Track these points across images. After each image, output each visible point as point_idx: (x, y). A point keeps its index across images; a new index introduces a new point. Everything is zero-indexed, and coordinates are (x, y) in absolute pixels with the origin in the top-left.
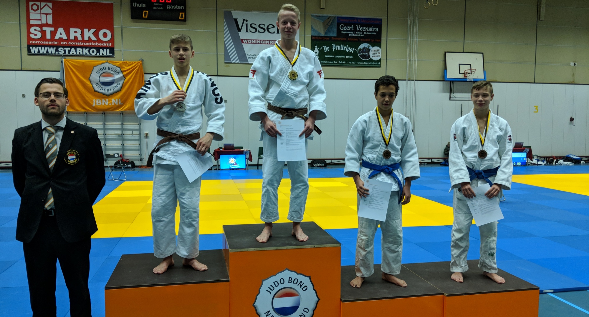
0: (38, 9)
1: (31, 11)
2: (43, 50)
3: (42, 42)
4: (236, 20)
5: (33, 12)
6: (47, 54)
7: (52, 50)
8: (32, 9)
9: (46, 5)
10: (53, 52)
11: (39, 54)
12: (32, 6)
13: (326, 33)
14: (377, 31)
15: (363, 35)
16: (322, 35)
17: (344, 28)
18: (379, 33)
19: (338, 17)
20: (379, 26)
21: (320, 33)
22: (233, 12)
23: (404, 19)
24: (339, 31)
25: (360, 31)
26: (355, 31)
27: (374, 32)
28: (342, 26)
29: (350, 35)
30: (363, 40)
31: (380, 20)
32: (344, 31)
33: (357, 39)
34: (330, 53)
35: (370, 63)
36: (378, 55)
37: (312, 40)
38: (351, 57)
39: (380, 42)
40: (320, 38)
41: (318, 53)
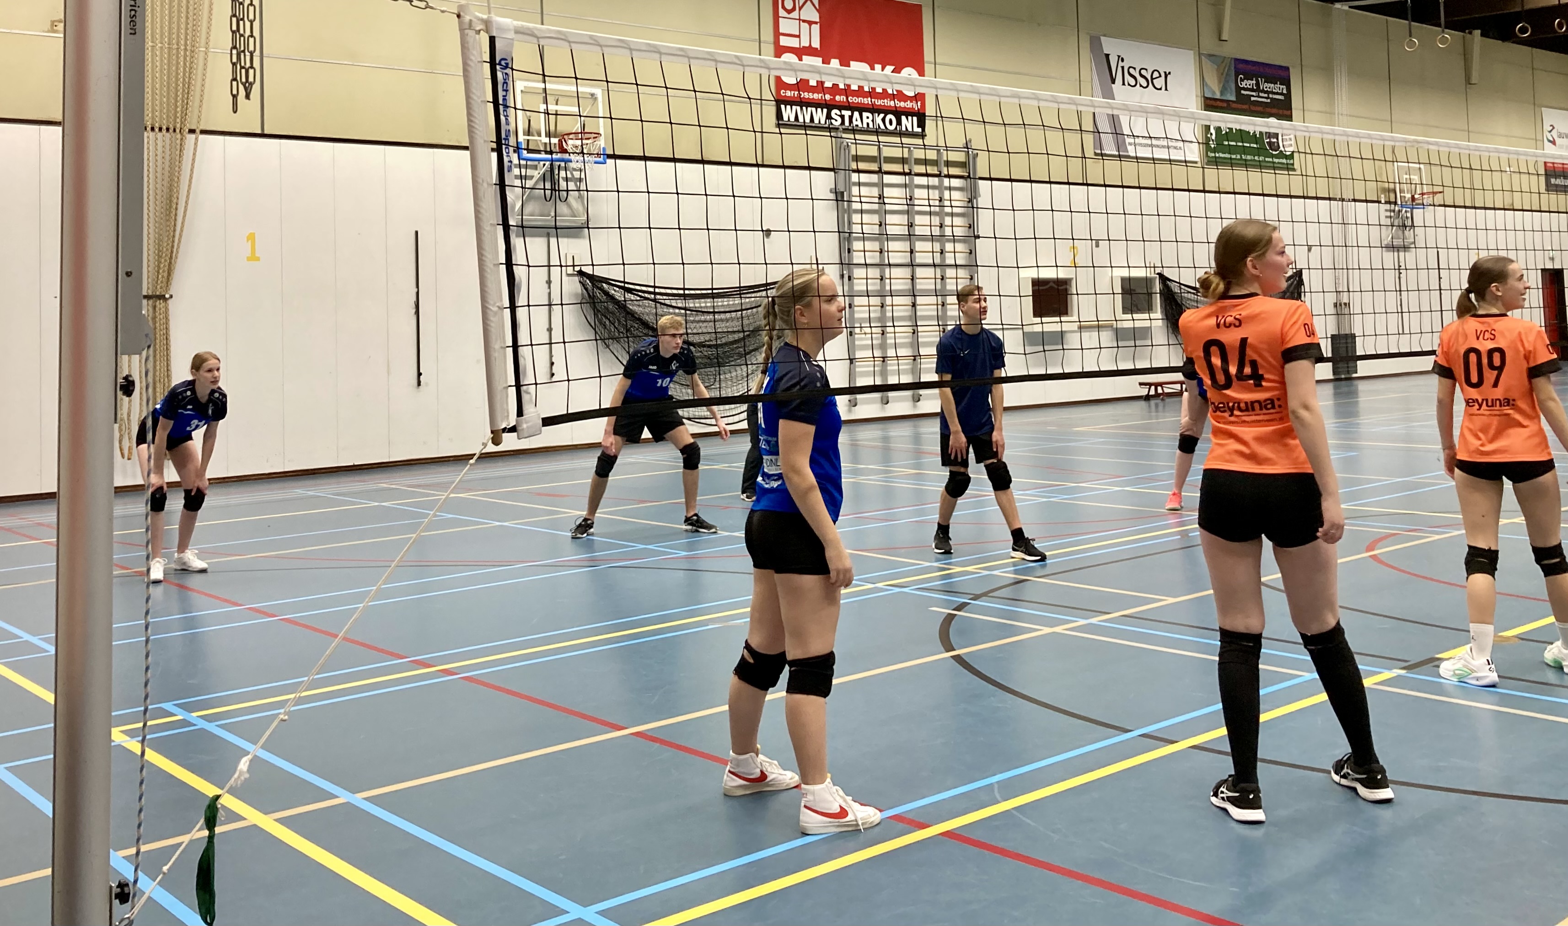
0: (794, 9)
1: (782, 13)
3: (801, 95)
5: (786, 15)
6: (811, 126)
7: (820, 116)
8: (783, 7)
11: (796, 125)
13: (1222, 93)
14: (1285, 92)
15: (1269, 101)
16: (1218, 96)
17: (1243, 85)
18: (1288, 96)
19: (1236, 60)
20: (1287, 82)
21: (1214, 93)
22: (1102, 38)
23: (1327, 70)
24: (1238, 89)
25: (1266, 92)
26: (1258, 90)
27: (1282, 94)
28: (1242, 80)
29: (1253, 99)
30: (1268, 110)
31: (1287, 69)
32: (1244, 89)
33: (1261, 108)
34: (1229, 136)
35: (1281, 160)
36: (1289, 142)
37: (1205, 106)
38: (1257, 146)
39: (1291, 116)
40: (1215, 103)
41: (1214, 137)
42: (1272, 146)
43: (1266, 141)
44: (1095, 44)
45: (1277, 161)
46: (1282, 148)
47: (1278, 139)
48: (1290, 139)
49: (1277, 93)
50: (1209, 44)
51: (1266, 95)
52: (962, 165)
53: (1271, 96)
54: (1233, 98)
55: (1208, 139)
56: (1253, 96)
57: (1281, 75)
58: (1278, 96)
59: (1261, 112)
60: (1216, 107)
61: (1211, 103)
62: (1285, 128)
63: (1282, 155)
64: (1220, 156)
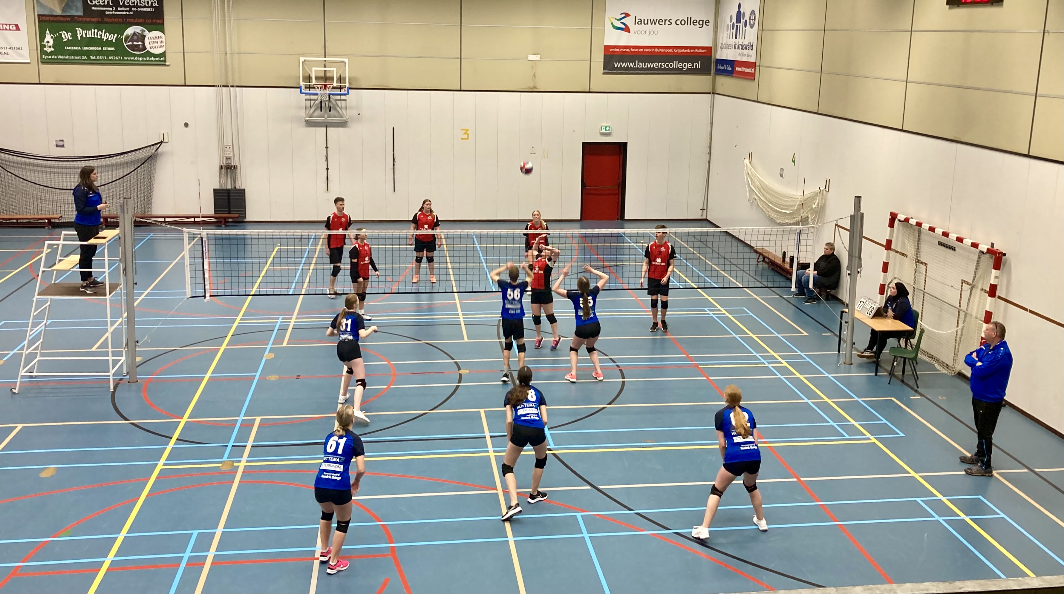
13: (63, 10)
14: (158, 4)
15: (131, 13)
16: (59, 12)
17: (94, 3)
18: (160, 8)
25: (126, 7)
26: (116, 5)
27: (152, 6)
29: (107, 13)
30: (132, 20)
32: (95, 6)
33: (121, 20)
34: (74, 41)
35: (147, 58)
36: (159, 44)
37: (39, 21)
38: (113, 49)
39: (163, 24)
40: (57, 19)
41: (51, 43)
42: (133, 48)
43: (125, 45)
45: (141, 59)
46: (148, 49)
47: (143, 42)
48: (162, 42)
49: (145, 7)
51: (128, 9)
53: (134, 9)
54: (80, 13)
55: (43, 46)
56: (108, 11)
58: (145, 9)
59: (123, 23)
60: (53, 21)
61: (44, 18)
62: (149, 35)
63: (150, 54)
64: (59, 57)
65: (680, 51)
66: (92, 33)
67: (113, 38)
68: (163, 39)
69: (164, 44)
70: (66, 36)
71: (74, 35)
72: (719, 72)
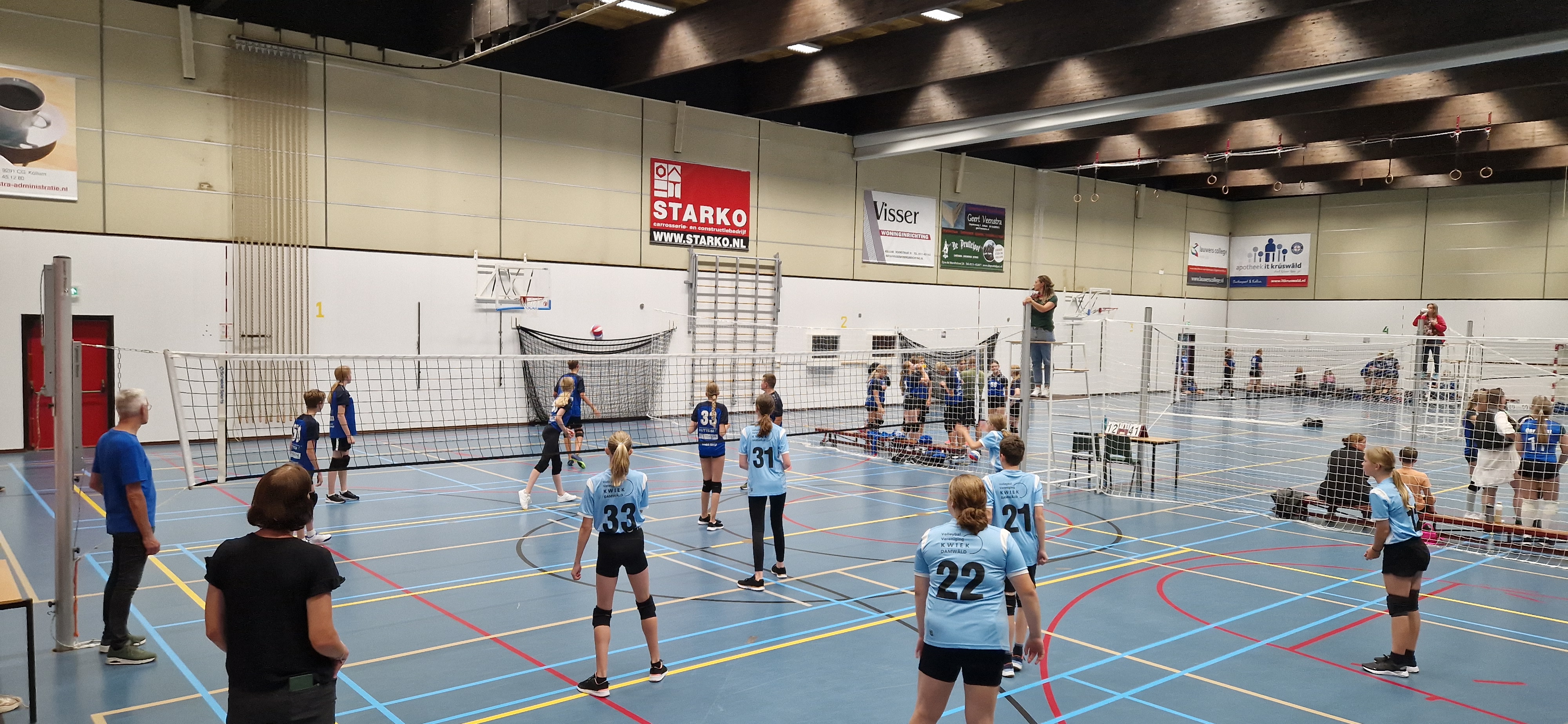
0: (664, 174)
1: (656, 176)
2: (668, 237)
3: (667, 225)
4: (875, 203)
5: (659, 178)
6: (673, 244)
7: (679, 238)
8: (657, 173)
9: (674, 168)
10: (680, 241)
11: (663, 243)
12: (657, 168)
13: (955, 225)
14: (1000, 224)
15: (988, 230)
16: (952, 227)
17: (971, 220)
18: (1002, 227)
19: (967, 204)
20: (1002, 218)
21: (949, 225)
22: (873, 192)
23: (1030, 210)
24: (967, 223)
25: (986, 224)
26: (981, 223)
27: (998, 225)
28: (970, 217)
29: (977, 229)
30: (987, 235)
31: (1003, 210)
32: (971, 222)
33: (982, 234)
34: (958, 251)
35: (994, 266)
36: (1000, 255)
37: (942, 233)
38: (977, 257)
39: (1003, 239)
40: (950, 231)
41: (947, 252)
42: (988, 257)
43: (984, 255)
44: (868, 195)
45: (991, 266)
46: (995, 259)
47: (992, 253)
49: (995, 225)
50: (947, 195)
51: (986, 226)
52: (773, 268)
53: (989, 227)
54: (963, 228)
55: (942, 254)
56: (978, 227)
57: (999, 214)
58: (995, 227)
59: (982, 237)
60: (950, 233)
61: (947, 231)
62: (997, 247)
63: (995, 263)
64: (951, 263)
65: (1217, 271)
66: (968, 245)
67: (976, 248)
68: (1003, 251)
69: (1003, 255)
70: (955, 246)
71: (959, 246)
72: (1233, 285)
